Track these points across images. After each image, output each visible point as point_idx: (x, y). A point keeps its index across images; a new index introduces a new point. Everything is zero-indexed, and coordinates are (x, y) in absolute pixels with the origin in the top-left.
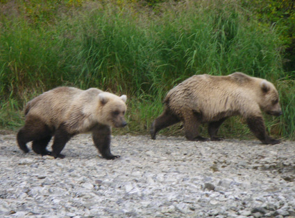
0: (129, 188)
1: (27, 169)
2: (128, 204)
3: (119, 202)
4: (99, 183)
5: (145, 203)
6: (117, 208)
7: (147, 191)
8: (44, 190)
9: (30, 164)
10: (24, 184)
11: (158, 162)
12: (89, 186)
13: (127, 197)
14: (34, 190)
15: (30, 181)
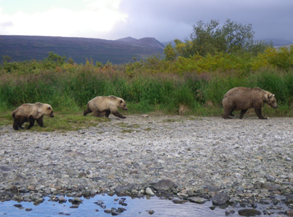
0: (276, 137)
1: (238, 129)
2: (276, 142)
3: (273, 142)
4: (265, 135)
5: (283, 142)
6: (272, 144)
7: (283, 138)
8: (244, 137)
9: (239, 128)
10: (237, 135)
11: (287, 127)
12: (261, 136)
13: (276, 140)
14: (241, 137)
15: (239, 134)
